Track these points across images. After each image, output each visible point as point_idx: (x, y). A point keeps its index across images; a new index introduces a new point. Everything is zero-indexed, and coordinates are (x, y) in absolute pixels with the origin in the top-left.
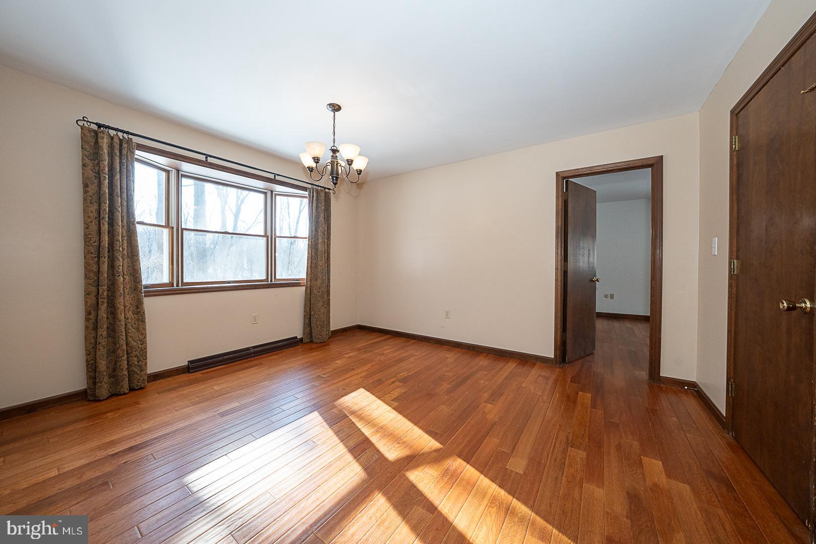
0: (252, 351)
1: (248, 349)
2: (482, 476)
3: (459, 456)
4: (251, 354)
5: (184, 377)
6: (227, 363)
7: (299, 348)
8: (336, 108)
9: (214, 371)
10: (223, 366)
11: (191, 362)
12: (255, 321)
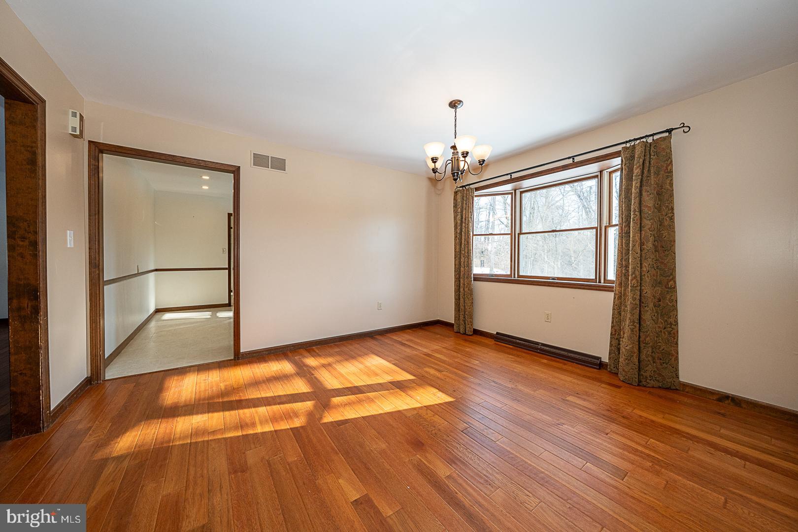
0: (539, 347)
1: (537, 343)
2: (273, 429)
3: (302, 427)
4: (537, 349)
5: (491, 342)
6: (517, 347)
7: (594, 372)
8: (454, 105)
9: (506, 347)
10: (511, 347)
11: (497, 333)
12: (548, 318)
